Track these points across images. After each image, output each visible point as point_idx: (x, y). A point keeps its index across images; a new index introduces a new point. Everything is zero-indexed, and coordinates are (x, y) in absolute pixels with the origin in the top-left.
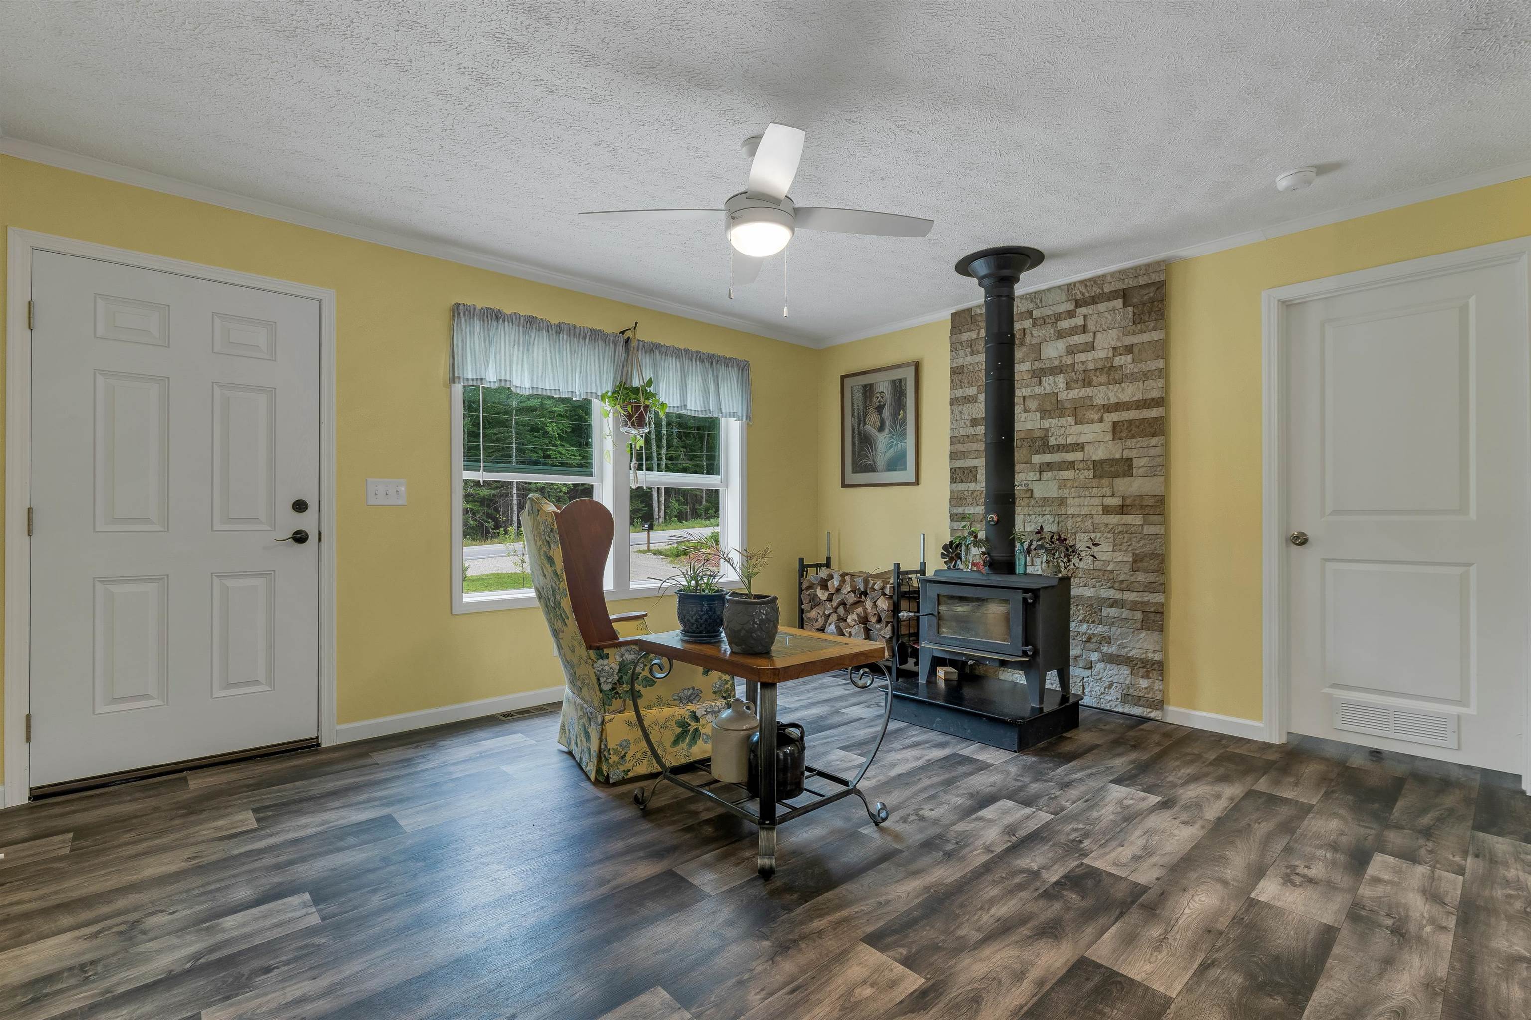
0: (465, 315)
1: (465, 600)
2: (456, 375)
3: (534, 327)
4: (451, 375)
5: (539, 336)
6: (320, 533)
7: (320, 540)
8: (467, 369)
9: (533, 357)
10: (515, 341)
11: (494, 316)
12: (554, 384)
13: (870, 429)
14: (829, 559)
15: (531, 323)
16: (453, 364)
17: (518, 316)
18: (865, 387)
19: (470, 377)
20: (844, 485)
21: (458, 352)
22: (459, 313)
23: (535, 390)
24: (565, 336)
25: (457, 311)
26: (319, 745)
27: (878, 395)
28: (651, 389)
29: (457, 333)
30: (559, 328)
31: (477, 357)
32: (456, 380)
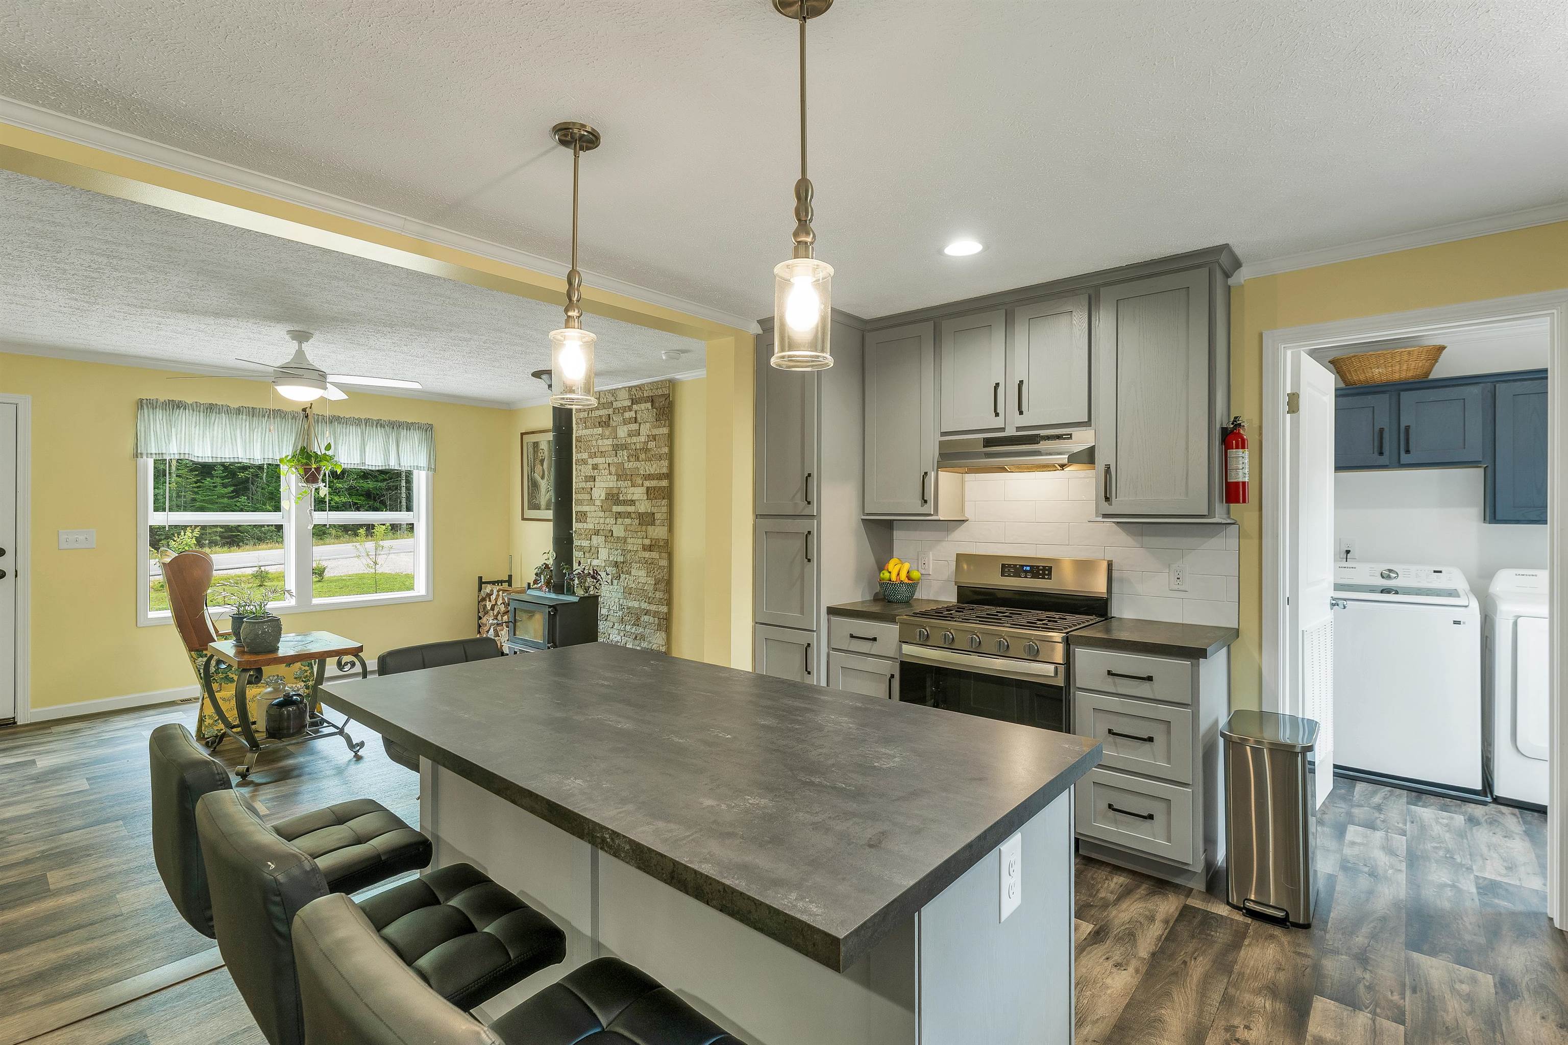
0: (148, 407)
1: (149, 616)
2: (139, 452)
3: (214, 411)
4: (135, 452)
5: (219, 418)
6: (16, 571)
7: (16, 576)
8: (151, 447)
9: (213, 434)
10: (196, 423)
11: (176, 406)
12: (233, 453)
13: (537, 477)
14: (510, 576)
15: (211, 408)
16: (137, 444)
17: (199, 404)
18: (534, 443)
19: (153, 452)
20: (523, 519)
21: (140, 435)
22: (142, 406)
23: (214, 459)
24: (244, 417)
25: (141, 404)
26: (15, 723)
27: (541, 451)
28: (330, 453)
29: (140, 421)
30: (239, 411)
31: (158, 436)
32: (139, 456)
